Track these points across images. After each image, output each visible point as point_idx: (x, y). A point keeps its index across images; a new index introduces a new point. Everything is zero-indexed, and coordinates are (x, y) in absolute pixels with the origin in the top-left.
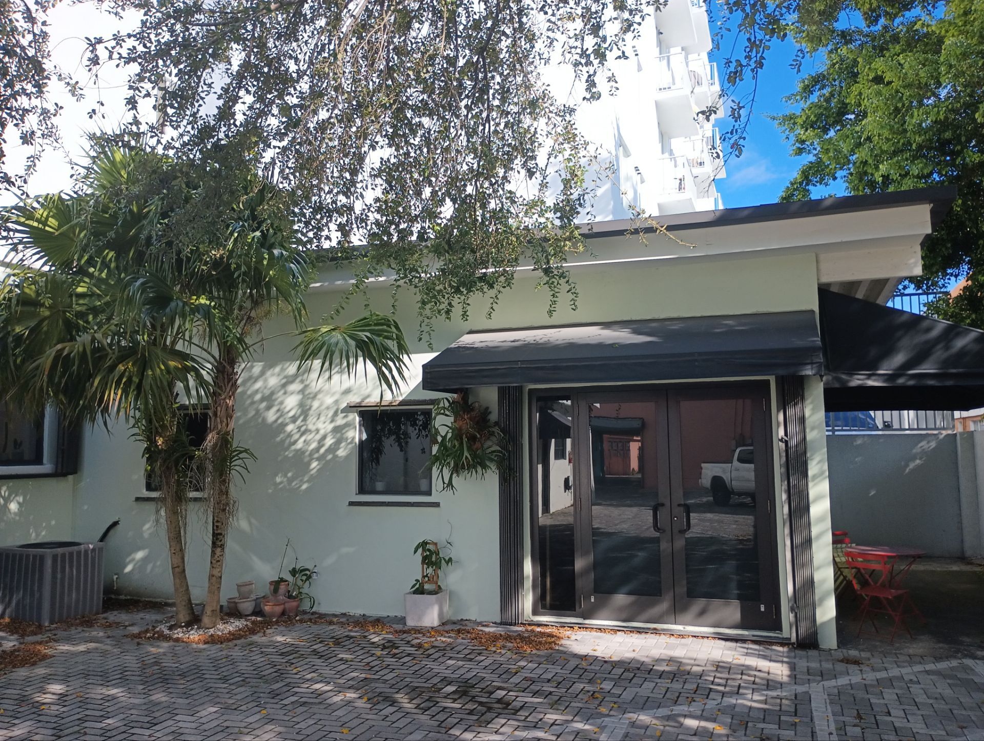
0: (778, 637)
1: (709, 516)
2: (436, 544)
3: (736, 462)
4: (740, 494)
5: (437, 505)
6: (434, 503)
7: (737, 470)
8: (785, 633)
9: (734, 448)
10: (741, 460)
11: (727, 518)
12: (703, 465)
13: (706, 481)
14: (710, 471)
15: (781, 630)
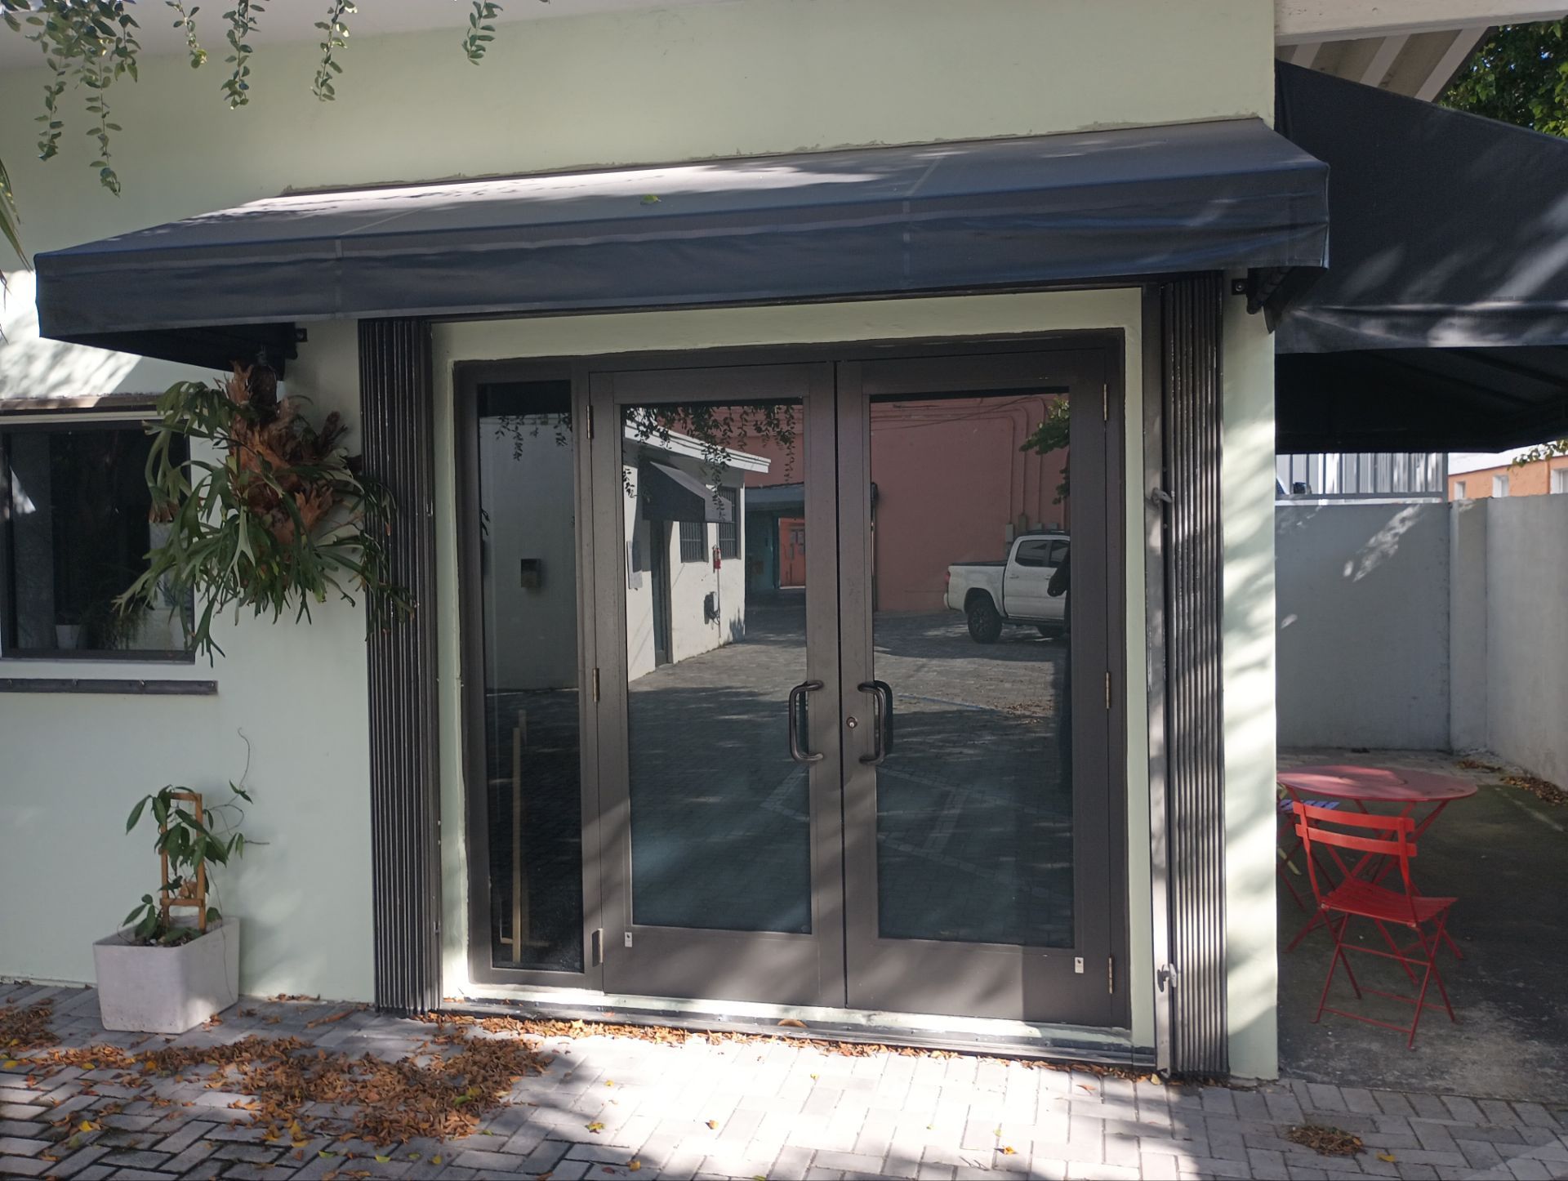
0: (1119, 1048)
1: (960, 664)
2: (196, 798)
3: (1012, 565)
4: (1020, 622)
5: (208, 688)
6: (200, 683)
7: (1015, 577)
8: (1140, 1034)
9: (1011, 540)
10: (1021, 560)
11: (994, 667)
12: (952, 569)
13: (956, 598)
14: (962, 579)
15: (1127, 1024)
